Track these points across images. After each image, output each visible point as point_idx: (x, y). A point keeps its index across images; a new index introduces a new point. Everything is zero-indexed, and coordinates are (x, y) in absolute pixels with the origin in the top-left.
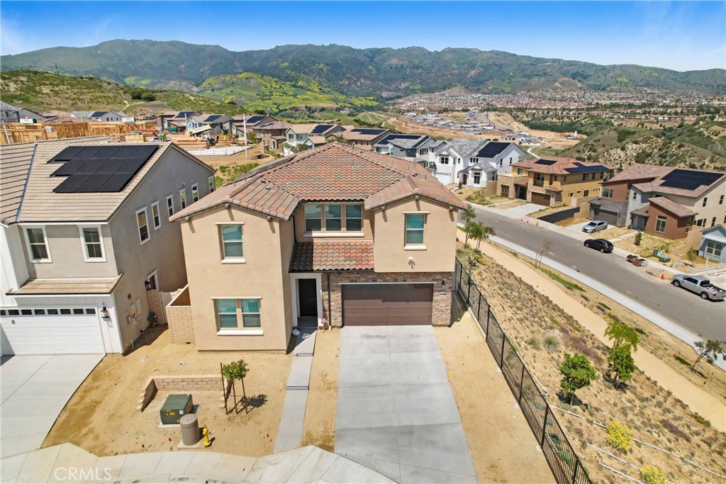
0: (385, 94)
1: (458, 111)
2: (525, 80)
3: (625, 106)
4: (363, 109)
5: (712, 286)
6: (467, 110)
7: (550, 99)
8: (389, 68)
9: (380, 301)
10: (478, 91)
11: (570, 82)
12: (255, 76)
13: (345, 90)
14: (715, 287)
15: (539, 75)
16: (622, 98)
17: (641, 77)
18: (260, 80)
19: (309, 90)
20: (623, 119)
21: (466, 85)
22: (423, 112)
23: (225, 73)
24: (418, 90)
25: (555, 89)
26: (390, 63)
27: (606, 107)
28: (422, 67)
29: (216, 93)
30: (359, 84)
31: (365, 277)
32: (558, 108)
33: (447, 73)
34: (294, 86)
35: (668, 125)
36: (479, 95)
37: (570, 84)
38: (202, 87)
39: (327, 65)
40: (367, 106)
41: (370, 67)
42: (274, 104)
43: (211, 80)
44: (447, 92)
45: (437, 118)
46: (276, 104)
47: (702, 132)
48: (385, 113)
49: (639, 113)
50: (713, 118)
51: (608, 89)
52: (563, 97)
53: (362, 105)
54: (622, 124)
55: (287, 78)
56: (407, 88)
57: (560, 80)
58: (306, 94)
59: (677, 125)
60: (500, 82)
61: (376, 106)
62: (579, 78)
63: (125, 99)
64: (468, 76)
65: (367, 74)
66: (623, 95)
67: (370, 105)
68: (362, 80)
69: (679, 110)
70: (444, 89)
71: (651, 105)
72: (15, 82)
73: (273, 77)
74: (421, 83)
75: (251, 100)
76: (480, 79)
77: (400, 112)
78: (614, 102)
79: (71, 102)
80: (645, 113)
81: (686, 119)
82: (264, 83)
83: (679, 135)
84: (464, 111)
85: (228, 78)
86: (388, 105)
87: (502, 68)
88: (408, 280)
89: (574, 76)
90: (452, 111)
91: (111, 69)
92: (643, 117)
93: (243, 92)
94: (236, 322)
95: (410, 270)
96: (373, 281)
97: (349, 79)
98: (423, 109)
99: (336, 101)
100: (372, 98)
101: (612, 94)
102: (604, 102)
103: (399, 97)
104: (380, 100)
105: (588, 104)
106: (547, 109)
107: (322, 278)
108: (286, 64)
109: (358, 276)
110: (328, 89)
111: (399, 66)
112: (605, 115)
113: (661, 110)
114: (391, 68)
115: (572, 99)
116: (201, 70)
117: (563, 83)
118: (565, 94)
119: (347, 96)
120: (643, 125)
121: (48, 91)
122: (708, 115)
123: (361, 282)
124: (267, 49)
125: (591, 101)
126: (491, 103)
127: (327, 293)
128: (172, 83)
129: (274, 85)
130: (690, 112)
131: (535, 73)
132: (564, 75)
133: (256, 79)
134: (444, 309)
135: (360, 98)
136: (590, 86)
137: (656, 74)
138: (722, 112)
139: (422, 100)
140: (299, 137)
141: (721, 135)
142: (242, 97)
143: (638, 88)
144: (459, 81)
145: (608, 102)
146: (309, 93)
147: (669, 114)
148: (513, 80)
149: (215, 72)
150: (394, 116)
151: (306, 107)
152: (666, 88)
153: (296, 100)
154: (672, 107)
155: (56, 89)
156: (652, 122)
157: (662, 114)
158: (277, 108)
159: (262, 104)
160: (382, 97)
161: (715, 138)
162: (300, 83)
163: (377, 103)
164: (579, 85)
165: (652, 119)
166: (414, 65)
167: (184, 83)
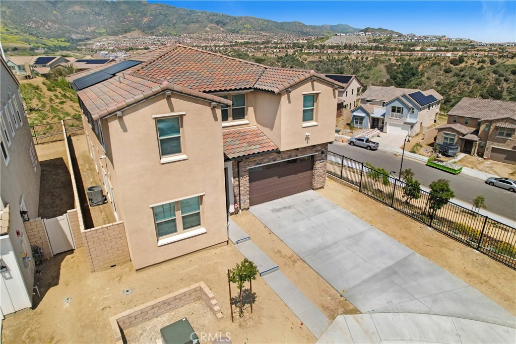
0: (74, 36)
1: (141, 49)
2: (185, 25)
3: (253, 43)
4: (57, 49)
5: (370, 141)
6: (148, 49)
7: (204, 39)
8: (73, 14)
9: (276, 178)
10: (152, 34)
11: (215, 27)
13: (34, 32)
14: (372, 142)
15: (194, 22)
16: (250, 39)
17: (258, 25)
20: (254, 52)
21: (142, 30)
22: (113, 51)
24: (104, 33)
25: (207, 32)
26: (74, 9)
27: (242, 44)
28: (103, 14)
30: (47, 27)
31: (268, 158)
32: (212, 45)
33: (125, 20)
35: (280, 55)
36: (154, 37)
37: (216, 29)
39: (9, 8)
40: (60, 46)
41: (55, 12)
44: (128, 35)
45: (126, 55)
47: (298, 59)
48: (79, 52)
49: (262, 48)
50: (301, 50)
51: (240, 32)
52: (213, 38)
53: (55, 46)
54: (254, 55)
56: (93, 32)
57: (209, 26)
59: (284, 55)
60: (168, 27)
61: (69, 46)
62: (221, 25)
64: (142, 23)
65: (53, 18)
66: (250, 36)
67: (63, 45)
68: (49, 23)
69: (284, 46)
70: (126, 32)
71: (268, 43)
74: (104, 28)
76: (152, 25)
77: (93, 51)
78: (246, 41)
80: (265, 47)
81: (288, 51)
83: (287, 61)
84: (145, 49)
86: (80, 45)
87: (167, 17)
88: (299, 155)
89: (218, 23)
90: (136, 49)
92: (265, 50)
94: (175, 226)
95: (305, 145)
96: (274, 161)
97: (34, 21)
98: (112, 48)
99: (27, 41)
100: (63, 40)
101: (243, 35)
102: (240, 41)
103: (88, 39)
104: (71, 41)
105: (230, 42)
106: (204, 46)
107: (233, 165)
109: (262, 158)
110: (16, 31)
111: (82, 13)
112: (243, 49)
113: (274, 45)
114: (75, 14)
115: (219, 39)
117: (211, 28)
118: (214, 36)
119: (38, 37)
120: (266, 55)
122: (299, 49)
123: (265, 163)
125: (231, 40)
126: (164, 43)
127: (237, 179)
130: (289, 47)
131: (191, 20)
132: (211, 21)
134: (322, 174)
135: (51, 39)
136: (228, 30)
137: (265, 23)
138: (305, 47)
139: (109, 42)
141: (308, 60)
143: (257, 31)
144: (137, 26)
145: (243, 41)
147: (279, 48)
148: (177, 26)
150: (89, 55)
152: (273, 32)
154: (279, 44)
156: (270, 53)
157: (276, 48)
160: (72, 38)
161: (305, 62)
163: (69, 44)
164: (222, 29)
165: (270, 51)
166: (95, 12)
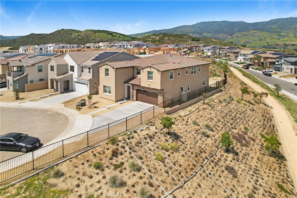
12: (258, 32)
18: (260, 33)
19: (287, 37)
23: (244, 31)
29: (239, 38)
34: (279, 35)
38: (233, 36)
42: (266, 42)
43: (237, 34)
46: (267, 43)
55: (275, 32)
58: (285, 38)
63: (189, 41)
72: (159, 37)
73: (267, 32)
75: (255, 41)
79: (172, 42)
82: (262, 34)
85: (245, 33)
91: (199, 31)
93: (251, 38)
107: (132, 85)
108: (276, 26)
116: (234, 30)
121: (167, 39)
124: (266, 21)
127: (133, 90)
128: (220, 35)
129: (267, 35)
133: (258, 33)
134: (161, 101)
140: (244, 55)
142: (250, 40)
146: (287, 38)
149: (240, 31)
151: (284, 44)
153: (279, 41)
155: (169, 38)
158: (268, 44)
159: (260, 42)
162: (283, 34)
167: (225, 35)
